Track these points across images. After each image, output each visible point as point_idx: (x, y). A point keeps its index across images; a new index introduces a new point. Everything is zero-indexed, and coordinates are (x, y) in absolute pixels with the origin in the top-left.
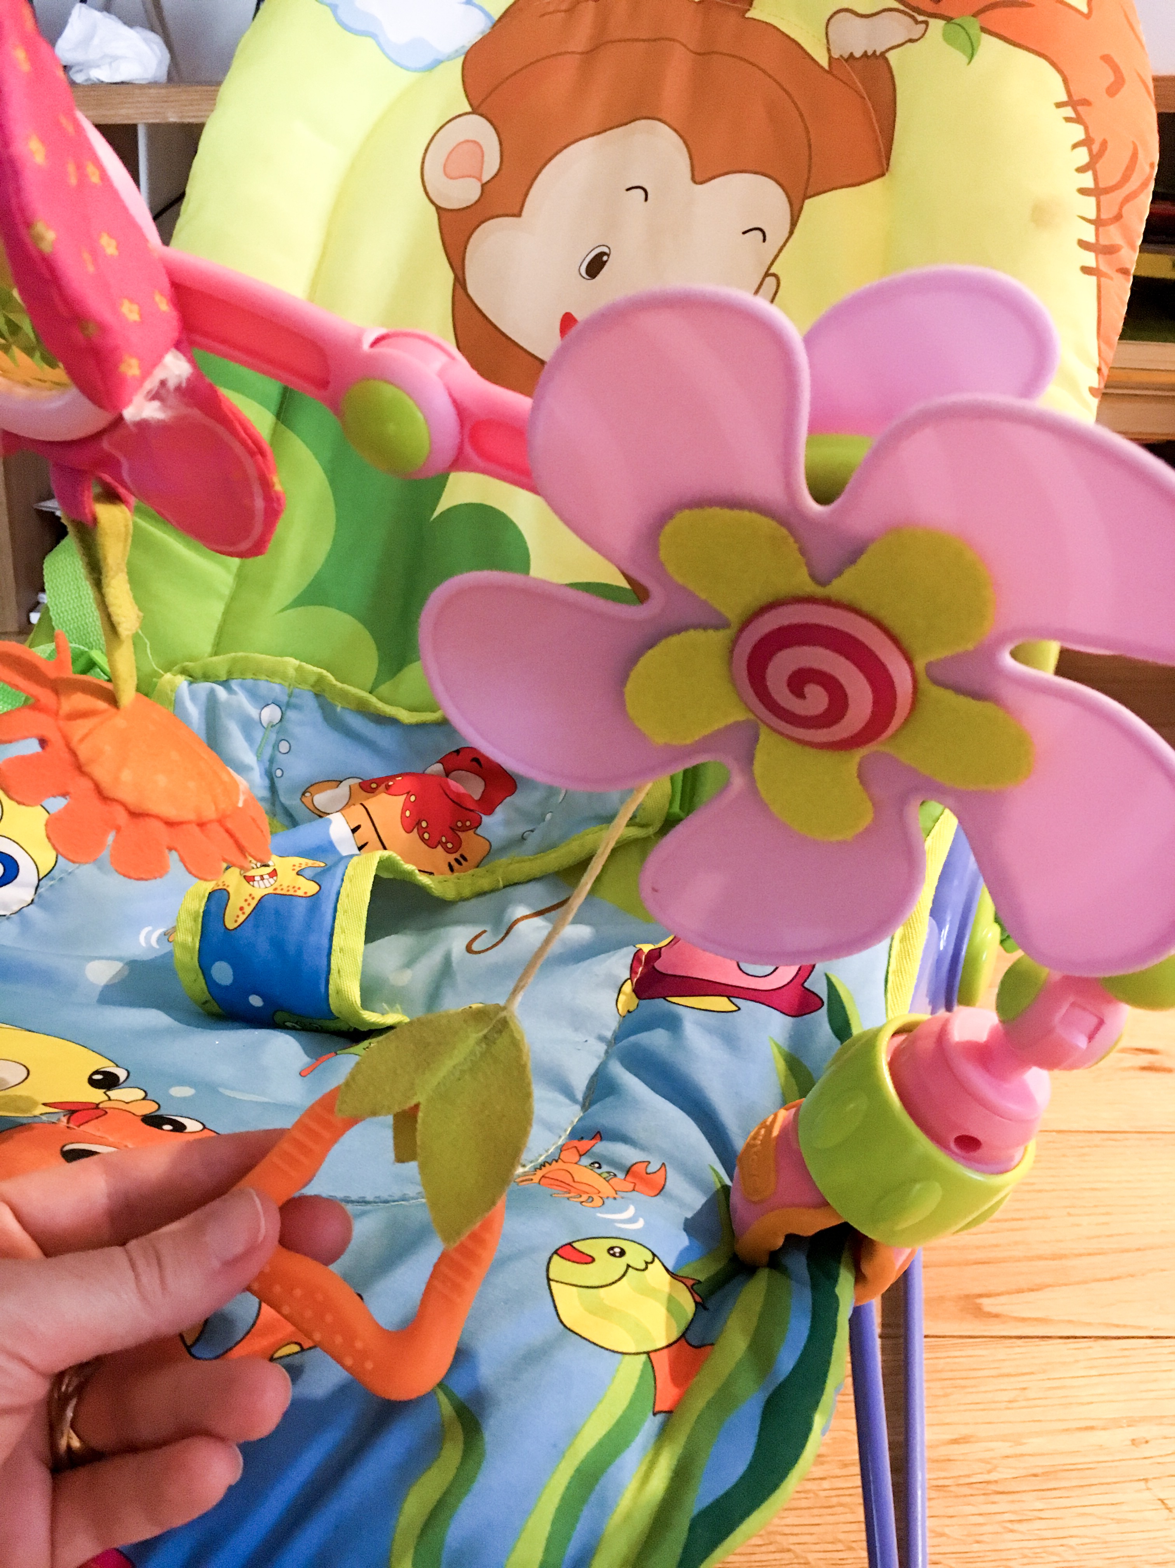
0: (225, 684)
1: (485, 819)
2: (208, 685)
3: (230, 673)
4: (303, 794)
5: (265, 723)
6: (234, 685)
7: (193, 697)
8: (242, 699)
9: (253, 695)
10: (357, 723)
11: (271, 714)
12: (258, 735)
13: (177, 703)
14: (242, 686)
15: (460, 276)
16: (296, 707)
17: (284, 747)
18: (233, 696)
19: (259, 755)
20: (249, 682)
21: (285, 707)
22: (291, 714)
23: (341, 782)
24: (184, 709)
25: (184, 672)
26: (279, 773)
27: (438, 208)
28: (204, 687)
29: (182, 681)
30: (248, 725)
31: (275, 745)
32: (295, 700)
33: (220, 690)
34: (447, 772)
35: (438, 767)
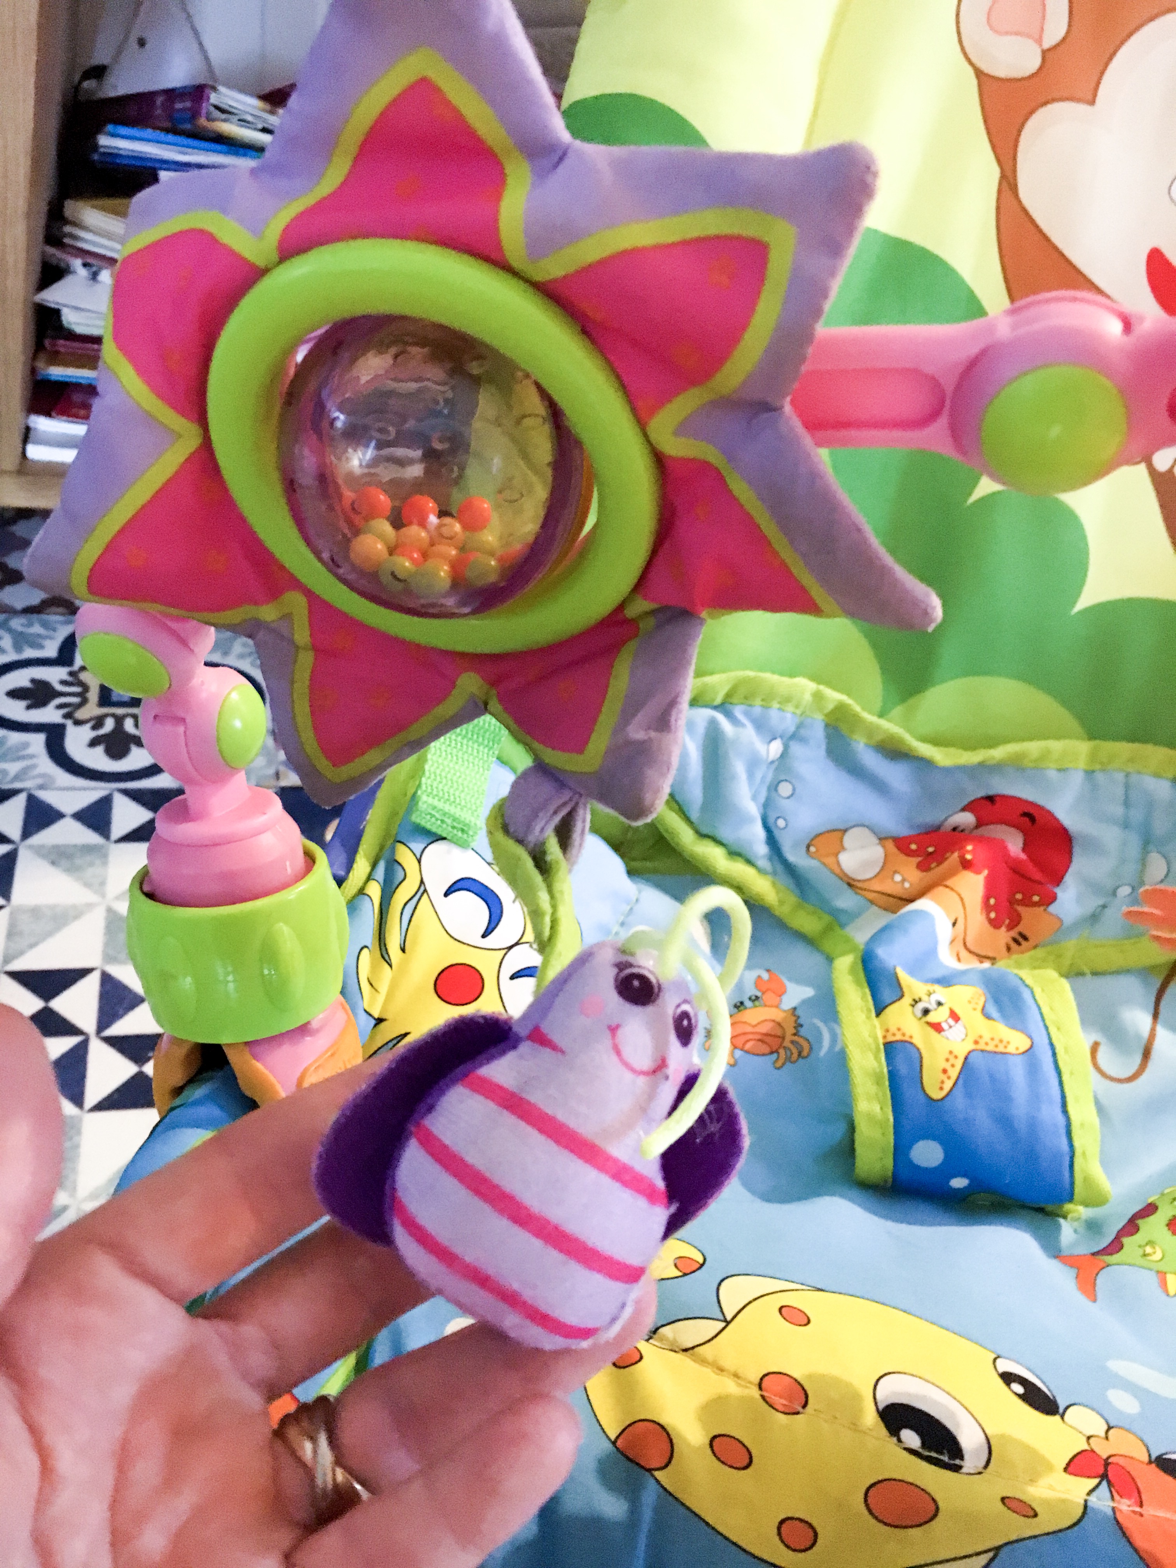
0: (723, 707)
1: (1058, 890)
2: (709, 712)
3: (729, 695)
4: (808, 847)
5: (769, 759)
6: (738, 712)
8: (749, 733)
9: (760, 725)
10: (871, 759)
11: (776, 748)
12: (759, 775)
14: (747, 714)
15: (1009, 174)
16: (803, 740)
17: (785, 789)
18: (741, 730)
19: (754, 798)
20: (757, 710)
21: (789, 739)
22: (796, 749)
23: (845, 831)
26: (781, 823)
27: (979, 74)
30: (753, 763)
31: (774, 787)
32: (802, 732)
33: (720, 717)
34: (980, 824)
35: (967, 819)
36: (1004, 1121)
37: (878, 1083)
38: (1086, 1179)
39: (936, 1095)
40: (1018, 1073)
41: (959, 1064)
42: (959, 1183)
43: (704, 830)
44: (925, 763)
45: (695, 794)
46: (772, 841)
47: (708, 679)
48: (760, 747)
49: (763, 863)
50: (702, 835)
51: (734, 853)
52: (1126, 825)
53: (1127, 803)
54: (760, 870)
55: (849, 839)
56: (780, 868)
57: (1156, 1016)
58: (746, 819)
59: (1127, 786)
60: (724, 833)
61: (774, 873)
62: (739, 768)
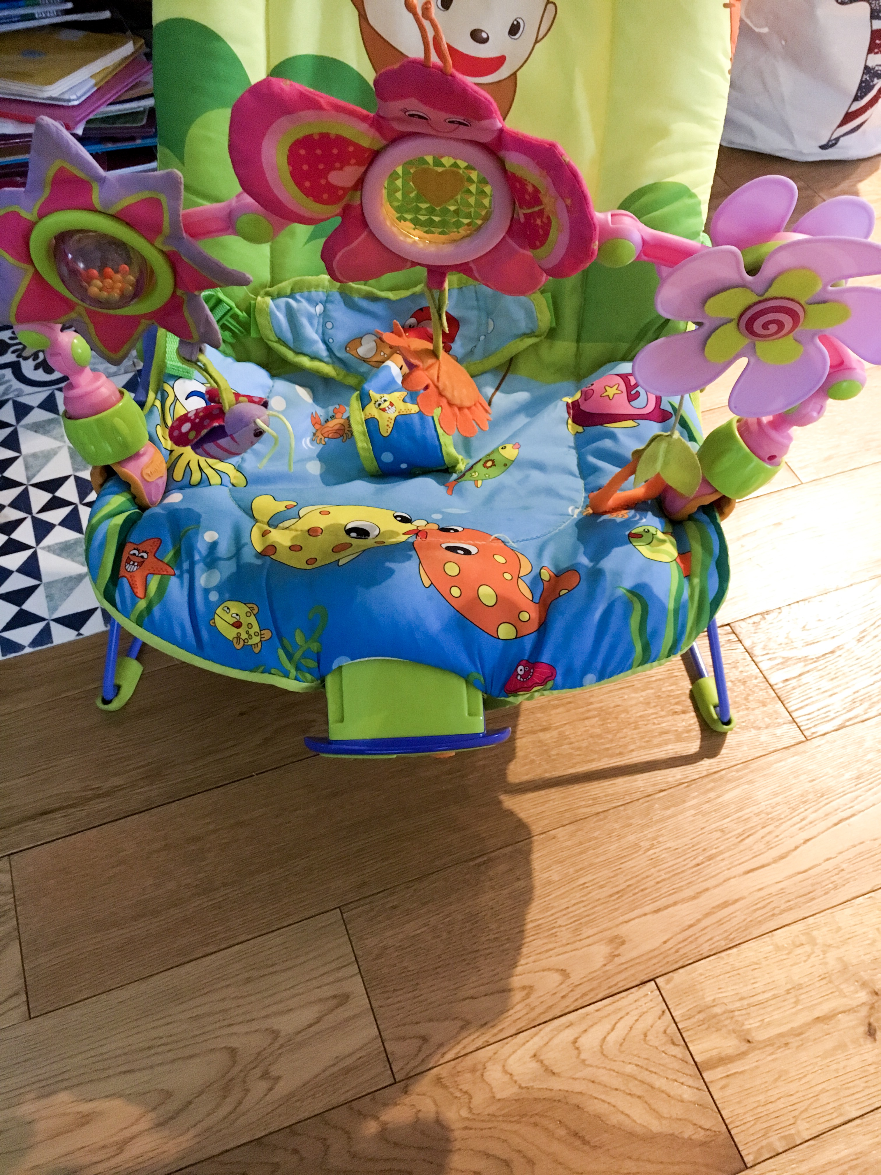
0: (292, 296)
1: (452, 345)
2: (284, 300)
3: (292, 290)
4: (345, 348)
5: (318, 313)
6: (298, 297)
7: (277, 307)
8: (305, 304)
9: (309, 300)
10: (365, 304)
11: (319, 308)
12: (315, 322)
13: (271, 314)
14: (302, 296)
15: (363, 13)
16: (332, 302)
17: (329, 325)
18: (300, 304)
19: (317, 332)
20: (306, 293)
21: (325, 303)
22: (329, 306)
23: (360, 337)
24: (276, 316)
25: (268, 294)
26: (331, 340)
28: (282, 301)
29: (268, 299)
30: (310, 318)
31: (324, 325)
32: (330, 298)
33: (291, 301)
34: (419, 322)
35: (413, 321)
36: (412, 438)
37: (364, 435)
38: (448, 454)
39: (386, 435)
40: (416, 420)
41: (393, 422)
42: (404, 466)
43: (297, 351)
44: (387, 300)
45: (288, 335)
46: (329, 349)
47: (280, 285)
48: (311, 310)
49: (327, 359)
50: (298, 353)
51: (313, 358)
52: (479, 309)
53: (477, 300)
54: (327, 363)
55: (364, 341)
56: (335, 360)
57: (497, 389)
58: (315, 342)
59: (476, 292)
60: (306, 350)
61: (333, 363)
62: (304, 321)
